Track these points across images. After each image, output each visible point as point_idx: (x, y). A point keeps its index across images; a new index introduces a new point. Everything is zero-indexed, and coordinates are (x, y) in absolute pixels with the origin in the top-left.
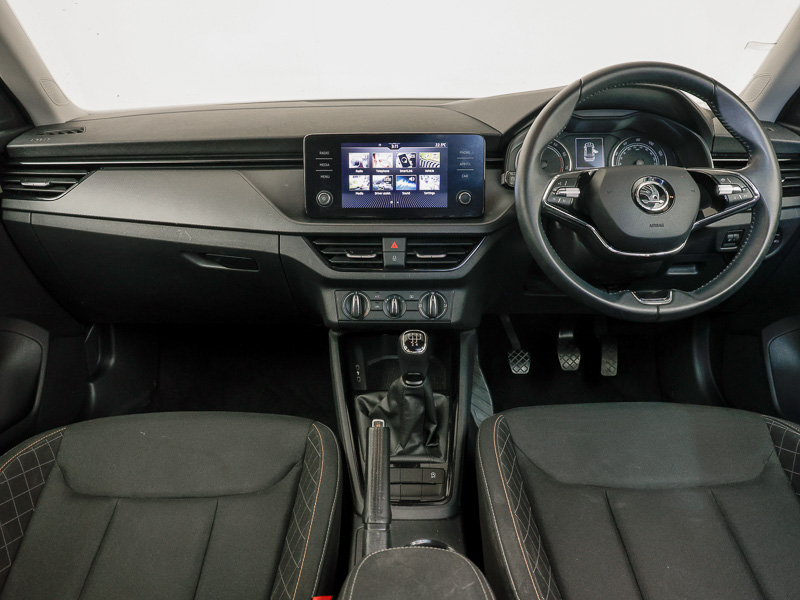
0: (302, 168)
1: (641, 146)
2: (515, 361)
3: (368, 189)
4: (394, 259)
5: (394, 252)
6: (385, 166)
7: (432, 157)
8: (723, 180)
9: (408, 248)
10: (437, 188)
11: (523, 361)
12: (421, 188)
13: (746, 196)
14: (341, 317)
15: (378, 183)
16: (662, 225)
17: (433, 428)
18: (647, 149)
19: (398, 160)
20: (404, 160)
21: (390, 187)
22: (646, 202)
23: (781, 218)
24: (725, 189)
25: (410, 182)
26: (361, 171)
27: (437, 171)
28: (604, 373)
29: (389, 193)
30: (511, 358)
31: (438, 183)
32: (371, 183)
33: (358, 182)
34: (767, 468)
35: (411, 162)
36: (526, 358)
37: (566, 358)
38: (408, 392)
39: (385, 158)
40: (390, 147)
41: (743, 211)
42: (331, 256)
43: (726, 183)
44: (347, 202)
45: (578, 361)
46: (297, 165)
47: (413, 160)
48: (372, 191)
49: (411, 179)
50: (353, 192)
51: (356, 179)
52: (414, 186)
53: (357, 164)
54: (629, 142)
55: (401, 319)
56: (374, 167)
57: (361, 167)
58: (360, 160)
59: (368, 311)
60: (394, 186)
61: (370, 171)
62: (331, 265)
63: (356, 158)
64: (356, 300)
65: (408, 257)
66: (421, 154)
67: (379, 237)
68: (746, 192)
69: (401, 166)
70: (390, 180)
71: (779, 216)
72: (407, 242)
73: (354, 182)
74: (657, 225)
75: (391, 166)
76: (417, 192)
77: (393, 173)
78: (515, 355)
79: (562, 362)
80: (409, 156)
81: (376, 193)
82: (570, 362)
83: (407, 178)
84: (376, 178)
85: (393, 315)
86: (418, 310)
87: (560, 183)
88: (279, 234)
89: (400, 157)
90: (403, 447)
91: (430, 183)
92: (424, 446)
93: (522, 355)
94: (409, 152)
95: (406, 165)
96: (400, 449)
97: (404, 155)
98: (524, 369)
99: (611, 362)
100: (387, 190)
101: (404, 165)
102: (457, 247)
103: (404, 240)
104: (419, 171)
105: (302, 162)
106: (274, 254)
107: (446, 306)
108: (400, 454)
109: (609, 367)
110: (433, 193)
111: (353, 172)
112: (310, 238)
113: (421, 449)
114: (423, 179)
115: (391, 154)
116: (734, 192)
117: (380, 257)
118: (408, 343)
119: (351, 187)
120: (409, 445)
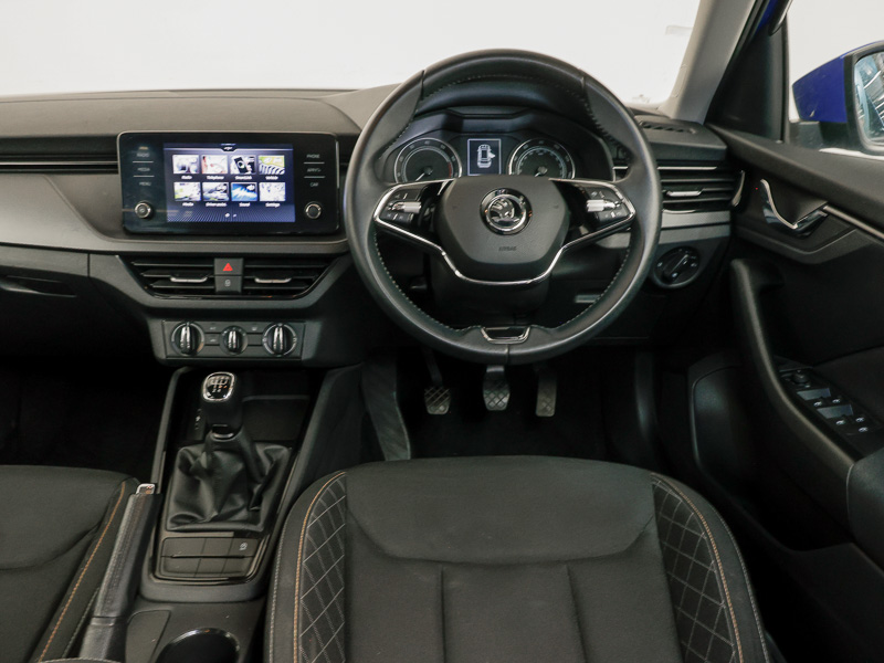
0: (116, 172)
1: (546, 150)
2: (433, 399)
3: (198, 199)
4: (228, 283)
5: (227, 275)
6: (218, 172)
7: (274, 162)
8: (594, 194)
9: (246, 271)
10: (282, 199)
11: (441, 400)
12: (262, 199)
13: (620, 214)
14: (170, 352)
15: (211, 192)
16: (514, 249)
17: (256, 489)
18: (553, 153)
19: (233, 164)
20: (241, 164)
21: (225, 197)
22: (497, 219)
23: (661, 242)
24: (595, 205)
25: (249, 191)
26: (189, 177)
27: (281, 179)
28: (539, 413)
29: (224, 205)
30: (428, 395)
31: (283, 193)
32: (202, 192)
33: (186, 191)
34: (641, 538)
35: (249, 167)
36: (446, 395)
37: (492, 395)
38: (217, 447)
39: (218, 161)
40: (222, 148)
41: (622, 230)
42: (154, 280)
43: (598, 197)
44: (172, 214)
45: (506, 400)
46: (112, 169)
47: (252, 164)
48: (203, 201)
49: (250, 188)
50: (181, 202)
51: (182, 187)
52: (254, 195)
53: (184, 168)
54: (531, 145)
55: (241, 355)
56: (205, 172)
57: (188, 173)
58: (187, 164)
59: (201, 347)
60: (230, 195)
61: (200, 178)
62: (151, 291)
63: (182, 161)
64: (186, 333)
65: (245, 282)
66: (260, 157)
67: (210, 257)
68: (620, 208)
69: (237, 172)
70: (225, 188)
71: (657, 238)
72: (245, 262)
73: (181, 190)
74: (508, 249)
75: (226, 172)
76: (258, 204)
77: (229, 179)
78: (432, 392)
79: (487, 401)
80: (246, 160)
81: (208, 204)
82: (498, 400)
83: (245, 186)
84: (207, 186)
85: (232, 350)
86: (262, 345)
87: (399, 196)
88: (89, 252)
89: (237, 160)
90: (219, 511)
91: (274, 193)
92: (248, 510)
93: (442, 392)
94: (246, 155)
95: (243, 171)
96: (215, 514)
97: (240, 159)
98: (442, 409)
99: (548, 400)
100: (221, 201)
101: (241, 170)
102: (304, 270)
103: (241, 261)
104: (259, 178)
105: (116, 166)
106: (83, 277)
107: (295, 340)
108: (214, 520)
109: (546, 406)
110: (278, 205)
111: (178, 178)
112: (127, 257)
113: (243, 514)
114: (264, 187)
115: (225, 157)
116: (606, 209)
117: (211, 281)
118: (210, 389)
119: (177, 197)
120: (227, 509)
